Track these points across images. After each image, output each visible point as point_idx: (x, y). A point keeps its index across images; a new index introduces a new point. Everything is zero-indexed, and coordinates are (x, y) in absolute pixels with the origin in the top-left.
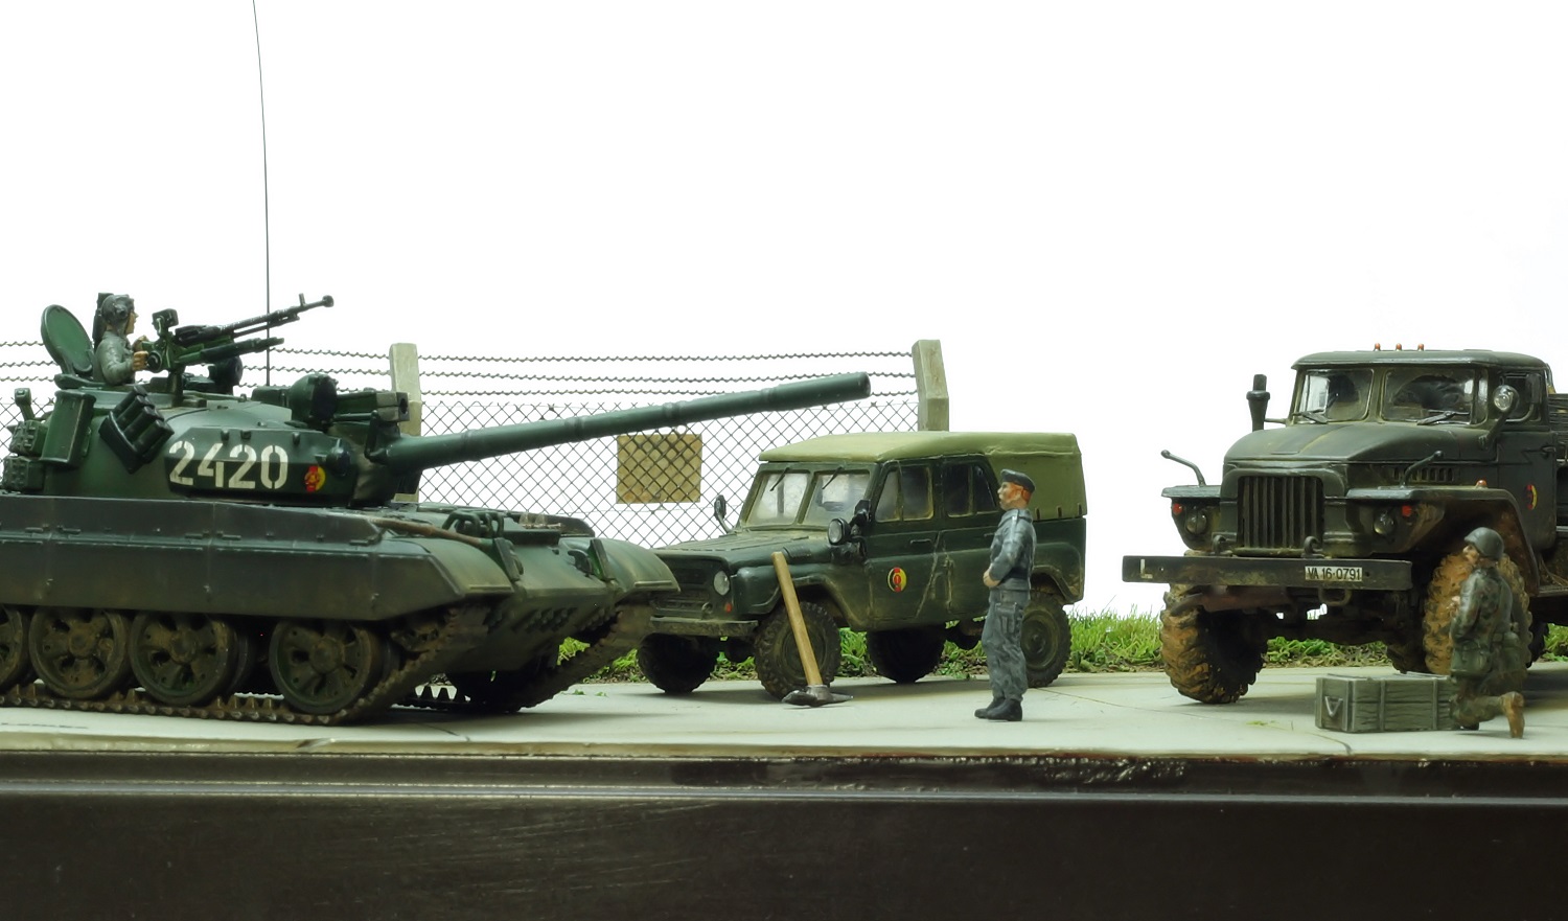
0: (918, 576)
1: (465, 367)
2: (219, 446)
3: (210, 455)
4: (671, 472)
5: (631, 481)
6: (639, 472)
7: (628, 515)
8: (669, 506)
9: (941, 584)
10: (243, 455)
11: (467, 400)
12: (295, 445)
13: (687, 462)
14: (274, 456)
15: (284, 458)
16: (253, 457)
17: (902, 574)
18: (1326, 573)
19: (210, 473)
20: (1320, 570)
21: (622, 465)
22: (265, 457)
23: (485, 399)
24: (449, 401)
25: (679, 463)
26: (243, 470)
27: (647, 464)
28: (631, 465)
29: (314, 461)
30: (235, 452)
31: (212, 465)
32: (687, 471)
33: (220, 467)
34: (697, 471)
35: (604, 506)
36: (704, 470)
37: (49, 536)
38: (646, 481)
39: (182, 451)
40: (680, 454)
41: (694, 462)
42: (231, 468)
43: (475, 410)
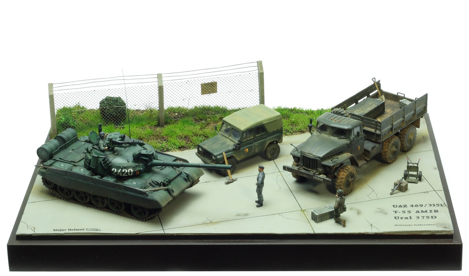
0: (250, 149)
1: (172, 75)
2: (121, 169)
3: (119, 171)
4: (211, 89)
5: (204, 91)
6: (205, 90)
7: (204, 97)
8: (211, 94)
9: (255, 149)
10: (125, 171)
11: (172, 82)
12: (133, 168)
13: (214, 87)
14: (130, 171)
15: (132, 171)
16: (126, 171)
17: (247, 149)
18: (317, 178)
19: (119, 174)
20: (316, 178)
21: (202, 89)
22: (129, 171)
23: (175, 81)
24: (169, 82)
25: (213, 87)
26: (125, 173)
27: (207, 88)
28: (204, 88)
29: (137, 170)
30: (123, 171)
31: (120, 173)
32: (214, 88)
33: (121, 173)
34: (216, 88)
35: (199, 96)
36: (218, 87)
37: (92, 184)
38: (206, 91)
39: (114, 170)
40: (213, 85)
41: (216, 86)
42: (123, 173)
43: (174, 83)
